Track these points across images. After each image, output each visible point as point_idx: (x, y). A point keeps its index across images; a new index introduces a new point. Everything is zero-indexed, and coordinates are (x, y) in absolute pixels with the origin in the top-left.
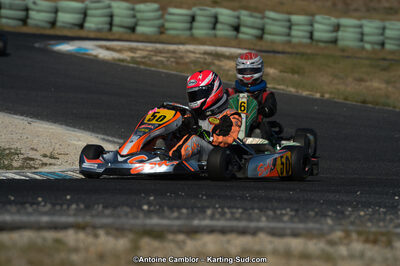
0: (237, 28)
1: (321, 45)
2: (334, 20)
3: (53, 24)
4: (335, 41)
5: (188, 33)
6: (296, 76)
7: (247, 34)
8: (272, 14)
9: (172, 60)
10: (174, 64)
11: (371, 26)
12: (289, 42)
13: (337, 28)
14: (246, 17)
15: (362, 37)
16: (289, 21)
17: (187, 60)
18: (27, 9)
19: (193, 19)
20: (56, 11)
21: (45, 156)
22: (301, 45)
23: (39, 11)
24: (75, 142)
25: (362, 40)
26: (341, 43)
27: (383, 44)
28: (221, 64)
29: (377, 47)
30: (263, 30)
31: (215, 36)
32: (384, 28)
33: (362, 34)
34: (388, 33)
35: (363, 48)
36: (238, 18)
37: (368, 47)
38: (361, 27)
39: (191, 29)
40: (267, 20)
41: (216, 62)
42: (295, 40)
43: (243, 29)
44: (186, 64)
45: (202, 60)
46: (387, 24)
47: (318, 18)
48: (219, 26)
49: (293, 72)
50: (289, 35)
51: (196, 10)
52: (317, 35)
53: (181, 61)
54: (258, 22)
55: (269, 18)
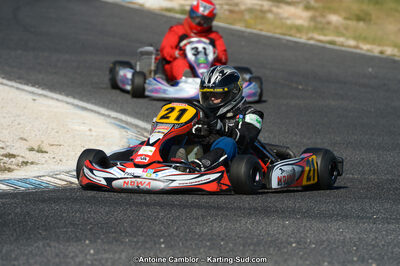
6: (361, 24)
9: (226, 7)
10: (227, 13)
17: (243, 7)
21: (32, 149)
24: (77, 127)
28: (280, 11)
41: (275, 9)
44: (242, 12)
45: (258, 7)
49: (359, 19)
53: (236, 9)
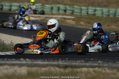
0: (65, 11)
1: (91, 16)
2: (94, 8)
3: (10, 10)
4: (94, 15)
5: (51, 12)
7: (68, 12)
8: (76, 7)
11: (105, 10)
12: (81, 15)
13: (95, 10)
14: (68, 7)
15: (103, 13)
16: (81, 8)
18: (2, 6)
19: (52, 8)
20: (11, 6)
22: (84, 16)
23: (6, 6)
25: (102, 14)
26: (97, 15)
27: (109, 15)
29: (107, 16)
30: (73, 11)
31: (59, 13)
32: (109, 11)
33: (103, 12)
34: (111, 12)
35: (103, 17)
36: (66, 8)
37: (104, 16)
38: (102, 10)
39: (52, 11)
40: (74, 9)
42: (83, 14)
43: (67, 11)
46: (110, 9)
47: (90, 7)
48: (60, 10)
50: (81, 13)
51: (53, 5)
52: (89, 13)
54: (72, 9)
55: (75, 8)
